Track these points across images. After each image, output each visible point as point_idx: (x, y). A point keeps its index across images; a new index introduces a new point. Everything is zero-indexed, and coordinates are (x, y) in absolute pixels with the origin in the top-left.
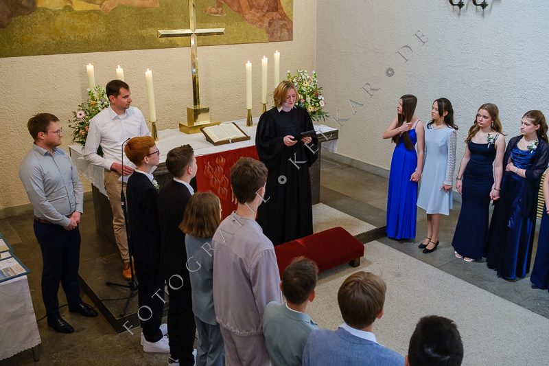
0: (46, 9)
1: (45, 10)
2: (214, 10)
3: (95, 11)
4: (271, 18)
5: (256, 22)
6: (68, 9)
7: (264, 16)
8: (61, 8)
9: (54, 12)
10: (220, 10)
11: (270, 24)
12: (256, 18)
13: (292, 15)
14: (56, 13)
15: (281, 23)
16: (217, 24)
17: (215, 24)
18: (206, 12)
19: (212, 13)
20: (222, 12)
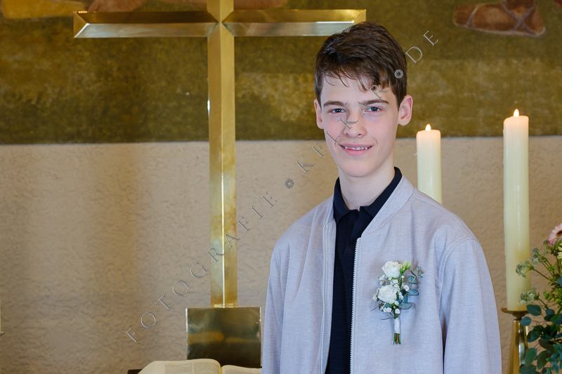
2: (495, 15)
10: (520, 15)
16: (508, 63)
17: (501, 62)
18: (462, 20)
19: (486, 25)
20: (529, 21)
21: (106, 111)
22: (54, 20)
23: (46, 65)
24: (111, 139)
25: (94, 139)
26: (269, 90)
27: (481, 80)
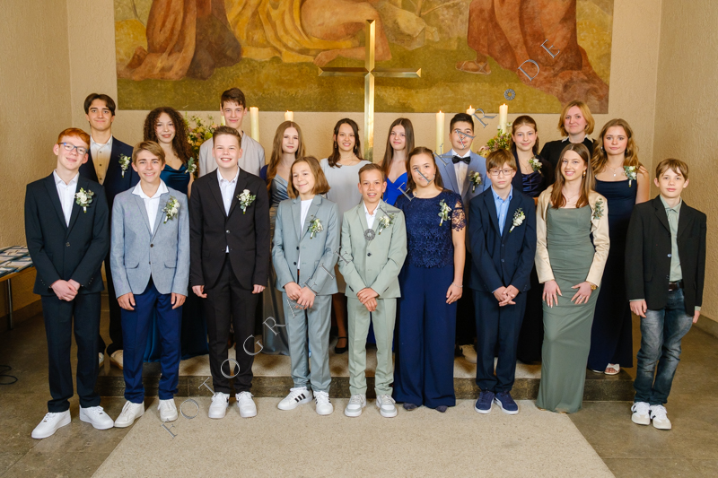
0: (252, 60)
1: (250, 61)
2: (472, 66)
3: (307, 64)
4: (567, 79)
5: (542, 84)
6: (276, 60)
7: (555, 75)
8: (268, 59)
9: (260, 63)
10: (481, 66)
11: (566, 87)
12: (542, 78)
13: (608, 75)
14: (262, 64)
15: (587, 86)
16: (476, 85)
17: (473, 84)
18: (459, 67)
19: (468, 69)
20: (485, 68)
21: (321, 99)
22: (302, 63)
23: (299, 81)
24: (323, 111)
25: (316, 110)
26: (384, 93)
27: (465, 91)
